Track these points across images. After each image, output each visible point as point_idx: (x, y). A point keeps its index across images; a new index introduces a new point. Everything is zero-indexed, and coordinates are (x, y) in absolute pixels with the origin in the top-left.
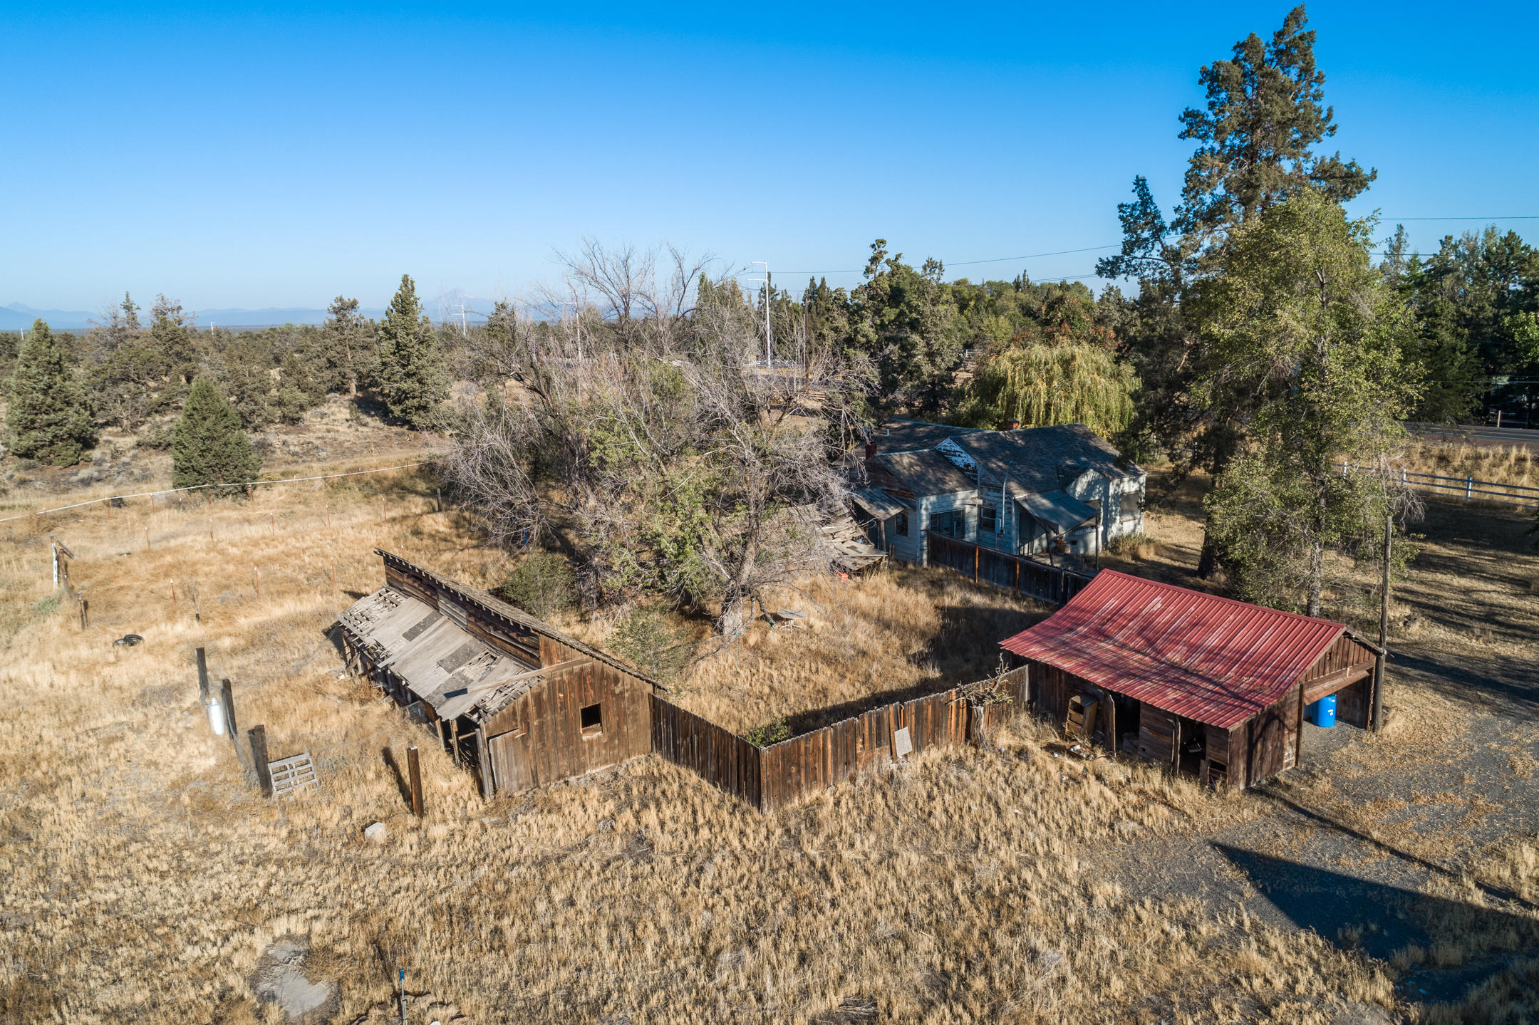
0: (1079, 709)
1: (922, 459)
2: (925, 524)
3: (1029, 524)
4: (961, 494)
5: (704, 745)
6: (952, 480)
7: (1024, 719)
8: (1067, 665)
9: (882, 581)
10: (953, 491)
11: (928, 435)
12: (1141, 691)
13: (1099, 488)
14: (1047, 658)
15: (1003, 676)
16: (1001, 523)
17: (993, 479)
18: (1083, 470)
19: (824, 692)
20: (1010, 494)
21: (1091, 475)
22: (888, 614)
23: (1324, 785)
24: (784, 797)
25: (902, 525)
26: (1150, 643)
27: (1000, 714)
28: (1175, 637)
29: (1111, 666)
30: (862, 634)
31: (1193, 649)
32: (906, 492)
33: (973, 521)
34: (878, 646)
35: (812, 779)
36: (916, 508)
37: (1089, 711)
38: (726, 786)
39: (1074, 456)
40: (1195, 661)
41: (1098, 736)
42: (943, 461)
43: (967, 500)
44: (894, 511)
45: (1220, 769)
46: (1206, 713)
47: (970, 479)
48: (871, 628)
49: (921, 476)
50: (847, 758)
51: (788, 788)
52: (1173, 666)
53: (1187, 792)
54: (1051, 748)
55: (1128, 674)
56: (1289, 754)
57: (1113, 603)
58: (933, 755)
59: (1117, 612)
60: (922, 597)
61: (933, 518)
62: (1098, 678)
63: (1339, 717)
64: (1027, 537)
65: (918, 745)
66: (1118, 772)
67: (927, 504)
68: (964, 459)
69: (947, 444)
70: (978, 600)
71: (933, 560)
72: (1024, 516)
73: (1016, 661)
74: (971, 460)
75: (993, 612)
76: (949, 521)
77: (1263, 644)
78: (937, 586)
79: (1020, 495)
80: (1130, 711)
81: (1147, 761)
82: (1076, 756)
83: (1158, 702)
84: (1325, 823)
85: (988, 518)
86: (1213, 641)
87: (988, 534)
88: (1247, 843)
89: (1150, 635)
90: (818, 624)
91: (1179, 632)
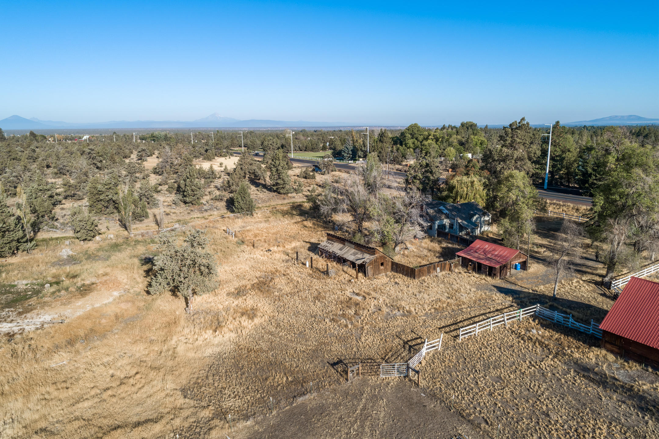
0: (471, 265)
1: (435, 211)
2: (436, 227)
3: (461, 228)
4: (445, 220)
5: (403, 269)
6: (443, 217)
7: (460, 267)
8: (468, 257)
9: (427, 241)
10: (443, 220)
11: (436, 204)
12: (482, 262)
13: (479, 219)
14: (465, 256)
15: (457, 259)
16: (455, 227)
17: (453, 217)
18: (475, 215)
19: (420, 263)
20: (457, 220)
21: (477, 216)
22: (430, 248)
23: (513, 278)
24: (419, 278)
25: (430, 228)
26: (485, 253)
27: (456, 266)
28: (489, 252)
29: (477, 258)
30: (425, 252)
31: (492, 254)
32: (432, 219)
33: (448, 227)
34: (429, 254)
35: (423, 275)
36: (434, 223)
37: (472, 265)
38: (408, 276)
39: (473, 211)
40: (492, 257)
41: (474, 270)
42: (440, 212)
43: (446, 222)
44: (429, 224)
45: (495, 275)
46: (493, 265)
47: (447, 217)
48: (427, 251)
49: (436, 216)
50: (429, 272)
51: (419, 276)
52: (488, 258)
53: (489, 279)
54: (465, 272)
55: (480, 259)
56: (508, 273)
57: (478, 246)
58: (444, 273)
59: (479, 248)
60: (437, 245)
61: (438, 226)
62: (474, 259)
63: (521, 268)
64: (461, 231)
65: (441, 271)
66: (477, 275)
67: (437, 222)
68: (446, 211)
69: (442, 207)
70: (450, 245)
71: (438, 236)
72: (460, 225)
73: (459, 256)
74: (447, 212)
75: (453, 248)
76: (442, 227)
77: (505, 254)
78: (440, 242)
79: (460, 221)
80: (480, 265)
81: (482, 274)
82: (470, 273)
83: (485, 263)
84: (511, 283)
85: (451, 226)
86: (496, 253)
87: (451, 230)
88: (497, 285)
89: (485, 252)
90: (415, 250)
91: (490, 252)
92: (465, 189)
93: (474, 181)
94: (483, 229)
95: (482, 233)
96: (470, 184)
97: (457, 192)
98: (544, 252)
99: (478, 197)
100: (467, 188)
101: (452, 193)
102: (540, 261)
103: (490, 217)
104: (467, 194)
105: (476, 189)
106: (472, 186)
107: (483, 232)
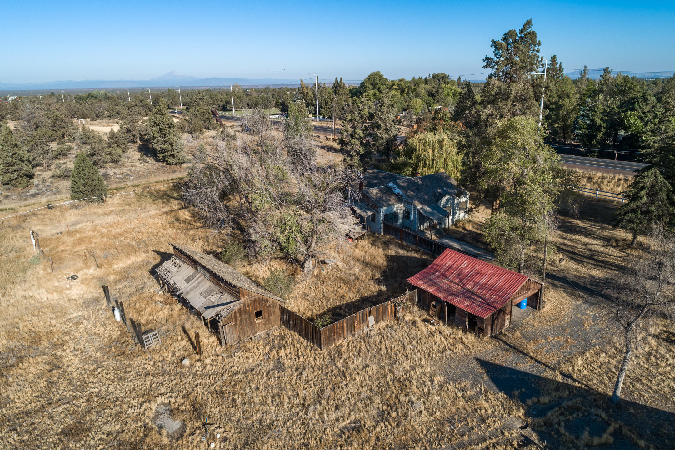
0: (435, 306)
1: (381, 190)
2: (382, 218)
3: (422, 218)
4: (396, 206)
5: (300, 325)
6: (393, 200)
7: (416, 308)
8: (430, 290)
9: (364, 242)
10: (393, 205)
11: (385, 177)
12: (456, 302)
13: (451, 202)
14: (423, 287)
15: (408, 294)
16: (412, 217)
17: (409, 200)
18: (444, 196)
19: (343, 297)
20: (415, 206)
21: (447, 196)
22: (368, 259)
23: (518, 334)
24: (329, 344)
25: (373, 218)
26: (461, 280)
27: (406, 308)
28: (470, 278)
29: (446, 291)
30: (357, 269)
31: (476, 283)
32: (374, 205)
33: (401, 216)
34: (363, 275)
35: (339, 336)
36: (378, 212)
37: (438, 307)
38: (308, 340)
39: (441, 188)
40: (476, 289)
41: (441, 318)
42: (389, 191)
43: (399, 208)
44: (370, 213)
45: (482, 330)
46: (477, 311)
47: (400, 199)
48: (361, 266)
49: (381, 198)
50: (351, 328)
51: (330, 341)
52: (468, 291)
53: (470, 338)
54: (425, 320)
55: (452, 294)
56: (507, 323)
57: (449, 263)
58: (382, 324)
59: (450, 267)
60: (381, 251)
61: (385, 216)
62: (441, 296)
63: (528, 304)
64: (422, 222)
65: (377, 321)
66: (447, 330)
67: (383, 210)
68: (398, 191)
69: (391, 184)
70: (402, 252)
71: (385, 232)
72: (420, 214)
73: (413, 288)
74: (400, 192)
75: (408, 257)
76: (392, 217)
77: (500, 283)
78: (386, 244)
79: (419, 206)
80: (452, 308)
81: (457, 326)
82: (433, 324)
83: (461, 306)
84: (516, 350)
85: (407, 215)
86: (483, 281)
87: (407, 221)
88: (488, 359)
89: (462, 278)
90: (341, 265)
91: (472, 276)
92: (431, 152)
93: (443, 140)
94: (456, 217)
95: (455, 223)
96: (437, 145)
97: (419, 157)
98: (561, 260)
99: (450, 163)
100: (434, 150)
101: (411, 158)
102: (558, 283)
103: (468, 196)
104: (433, 160)
105: (447, 152)
106: (441, 147)
107: (457, 221)
